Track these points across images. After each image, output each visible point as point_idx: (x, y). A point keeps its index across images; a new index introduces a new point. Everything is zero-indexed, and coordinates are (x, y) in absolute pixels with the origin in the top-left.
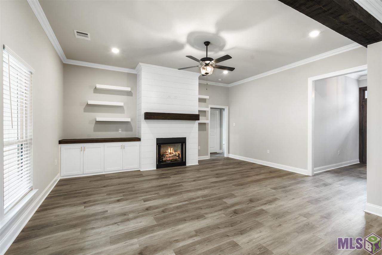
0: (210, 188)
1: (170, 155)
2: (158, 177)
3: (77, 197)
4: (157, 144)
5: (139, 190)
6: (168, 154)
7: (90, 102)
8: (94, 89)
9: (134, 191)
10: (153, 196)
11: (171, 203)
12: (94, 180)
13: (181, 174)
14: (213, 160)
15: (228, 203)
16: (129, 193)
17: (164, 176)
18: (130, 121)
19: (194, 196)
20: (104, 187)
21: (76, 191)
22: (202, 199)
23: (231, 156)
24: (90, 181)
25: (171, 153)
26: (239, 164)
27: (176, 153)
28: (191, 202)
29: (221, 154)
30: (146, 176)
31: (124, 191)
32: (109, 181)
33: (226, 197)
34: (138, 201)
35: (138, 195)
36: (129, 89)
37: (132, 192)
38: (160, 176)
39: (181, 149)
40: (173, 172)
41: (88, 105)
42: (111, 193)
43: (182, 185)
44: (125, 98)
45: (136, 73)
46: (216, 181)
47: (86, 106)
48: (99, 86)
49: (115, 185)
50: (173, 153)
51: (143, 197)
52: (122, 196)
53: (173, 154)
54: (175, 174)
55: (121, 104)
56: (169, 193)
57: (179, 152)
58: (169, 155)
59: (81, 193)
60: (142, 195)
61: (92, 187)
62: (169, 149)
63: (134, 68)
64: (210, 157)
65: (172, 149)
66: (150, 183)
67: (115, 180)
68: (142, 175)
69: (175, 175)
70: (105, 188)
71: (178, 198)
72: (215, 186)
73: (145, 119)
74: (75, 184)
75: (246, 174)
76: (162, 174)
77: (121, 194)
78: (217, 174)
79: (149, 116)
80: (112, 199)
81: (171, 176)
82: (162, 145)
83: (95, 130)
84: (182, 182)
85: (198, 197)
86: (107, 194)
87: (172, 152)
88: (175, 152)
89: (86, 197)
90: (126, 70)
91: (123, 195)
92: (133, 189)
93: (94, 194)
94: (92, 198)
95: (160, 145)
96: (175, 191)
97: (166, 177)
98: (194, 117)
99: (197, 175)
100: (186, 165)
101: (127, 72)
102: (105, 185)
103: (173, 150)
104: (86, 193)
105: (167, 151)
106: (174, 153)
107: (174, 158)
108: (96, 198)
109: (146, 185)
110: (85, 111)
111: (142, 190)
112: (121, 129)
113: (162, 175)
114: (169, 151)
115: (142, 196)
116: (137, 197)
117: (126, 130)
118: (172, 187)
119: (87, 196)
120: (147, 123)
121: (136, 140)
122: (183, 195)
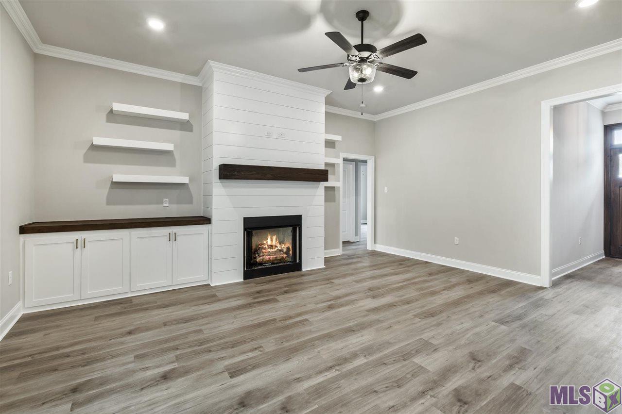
0: (370, 324)
1: (271, 250)
2: (250, 300)
3: (56, 370)
4: (245, 229)
5: (213, 340)
6: (266, 247)
7: (98, 141)
8: (107, 115)
9: (201, 344)
10: (251, 355)
11: (298, 376)
12: (107, 315)
13: (296, 291)
14: (350, 257)
15: (429, 368)
16: (190, 350)
17: (263, 296)
18: (188, 182)
19: (345, 353)
20: (130, 333)
21: (57, 348)
22: (366, 361)
23: (380, 248)
24: (97, 318)
25: (272, 246)
26: (401, 264)
27: (283, 246)
28: (344, 370)
29: (359, 245)
30: (223, 300)
31: (177, 342)
32: (140, 315)
33: (418, 352)
34: (216, 374)
35: (211, 356)
36: (185, 116)
37: (198, 348)
38: (255, 298)
39: (291, 237)
40: (280, 288)
41: (94, 148)
42: (146, 351)
43: (307, 320)
44: (177, 134)
45: (200, 85)
46: (376, 305)
47: (89, 149)
48: (117, 107)
49: (156, 328)
50: (276, 246)
51: (227, 362)
52: (173, 362)
53: (276, 249)
54: (286, 292)
55: (169, 147)
56: (286, 344)
57: (288, 244)
58: (269, 250)
59: (68, 356)
60: (223, 354)
61: (98, 335)
62: (269, 237)
63: (196, 73)
64: (343, 250)
65: (274, 238)
66: (235, 317)
67: (155, 312)
68: (214, 296)
69: (287, 295)
70: (133, 337)
71: (310, 359)
72: (379, 321)
73: (220, 178)
74: (57, 326)
75: (427, 288)
76: (259, 292)
77: (172, 355)
78: (370, 290)
79: (229, 172)
80: (149, 373)
81: (277, 298)
82: (254, 232)
83: (109, 202)
84: (306, 313)
85: (355, 355)
86: (136, 357)
87: (274, 243)
88: (280, 244)
89: (81, 369)
90: (178, 77)
91: (176, 356)
92: (200, 337)
93: (103, 359)
94: (95, 373)
95: (251, 232)
96: (298, 337)
97: (268, 301)
98: (318, 176)
99: (331, 293)
100: (301, 270)
101: (180, 80)
102: (132, 328)
103: (276, 239)
104: (84, 354)
105: (265, 242)
106: (278, 245)
107: (279, 256)
108: (108, 372)
109: (228, 325)
110: (87, 159)
111: (221, 339)
112: (167, 200)
113: (258, 295)
114: (269, 242)
115: (222, 359)
116: (212, 361)
117: (179, 202)
118: (288, 327)
119: (84, 366)
120: (224, 187)
121: (201, 222)
122: (319, 349)
